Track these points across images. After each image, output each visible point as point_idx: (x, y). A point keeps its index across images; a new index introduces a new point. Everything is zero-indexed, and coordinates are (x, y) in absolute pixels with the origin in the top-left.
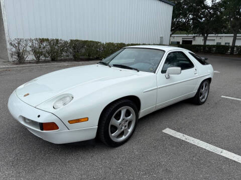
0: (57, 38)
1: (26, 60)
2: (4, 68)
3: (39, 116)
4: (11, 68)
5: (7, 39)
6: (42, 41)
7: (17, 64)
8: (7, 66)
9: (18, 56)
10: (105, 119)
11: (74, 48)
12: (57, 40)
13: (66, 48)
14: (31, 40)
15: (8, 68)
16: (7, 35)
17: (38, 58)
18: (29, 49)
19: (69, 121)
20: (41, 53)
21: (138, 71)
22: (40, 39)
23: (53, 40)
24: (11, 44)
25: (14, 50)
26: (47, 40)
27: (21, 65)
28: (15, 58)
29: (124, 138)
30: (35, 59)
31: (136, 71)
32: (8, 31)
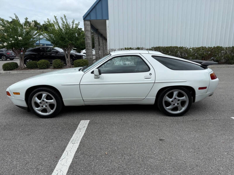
5: (108, 49)
16: (108, 47)
32: (109, 44)
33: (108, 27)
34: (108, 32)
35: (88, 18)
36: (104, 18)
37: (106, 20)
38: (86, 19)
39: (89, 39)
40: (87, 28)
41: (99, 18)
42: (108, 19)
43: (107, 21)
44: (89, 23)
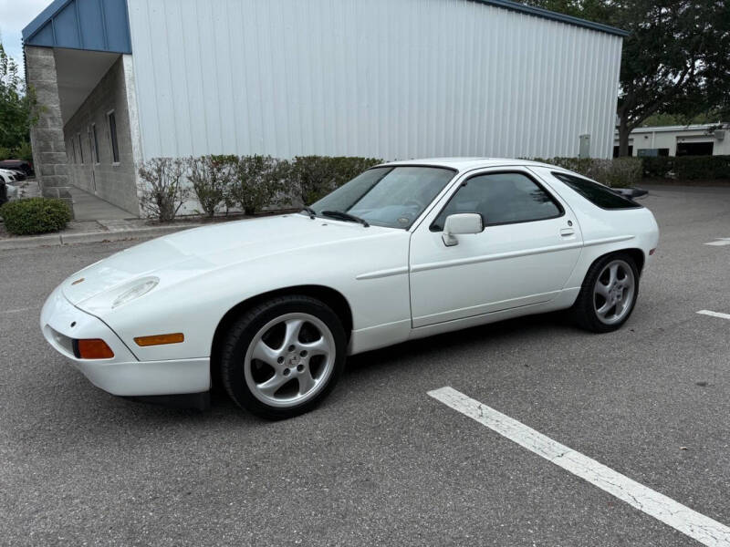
0: (259, 154)
1: (179, 213)
2: (120, 234)
3: (73, 324)
4: (136, 233)
5: (136, 159)
6: (218, 162)
7: (154, 224)
8: (129, 229)
9: (159, 203)
10: (233, 341)
11: (305, 178)
12: (259, 159)
13: (283, 181)
14: (192, 162)
15: (129, 233)
16: (136, 151)
17: (210, 207)
18: (185, 183)
19: (137, 340)
20: (217, 196)
21: (367, 225)
22: (214, 158)
23: (249, 159)
24: (142, 173)
25: (149, 187)
26: (233, 159)
27: (162, 227)
28: (152, 209)
29: (299, 398)
30: (202, 211)
31: (360, 226)
32: (140, 141)
33: (133, 79)
34: (131, 97)
35: (45, 39)
36: (115, 47)
37: (122, 54)
38: (35, 42)
39: (52, 118)
40: (43, 76)
41: (94, 42)
42: (130, 53)
43: (126, 60)
44: (52, 57)
